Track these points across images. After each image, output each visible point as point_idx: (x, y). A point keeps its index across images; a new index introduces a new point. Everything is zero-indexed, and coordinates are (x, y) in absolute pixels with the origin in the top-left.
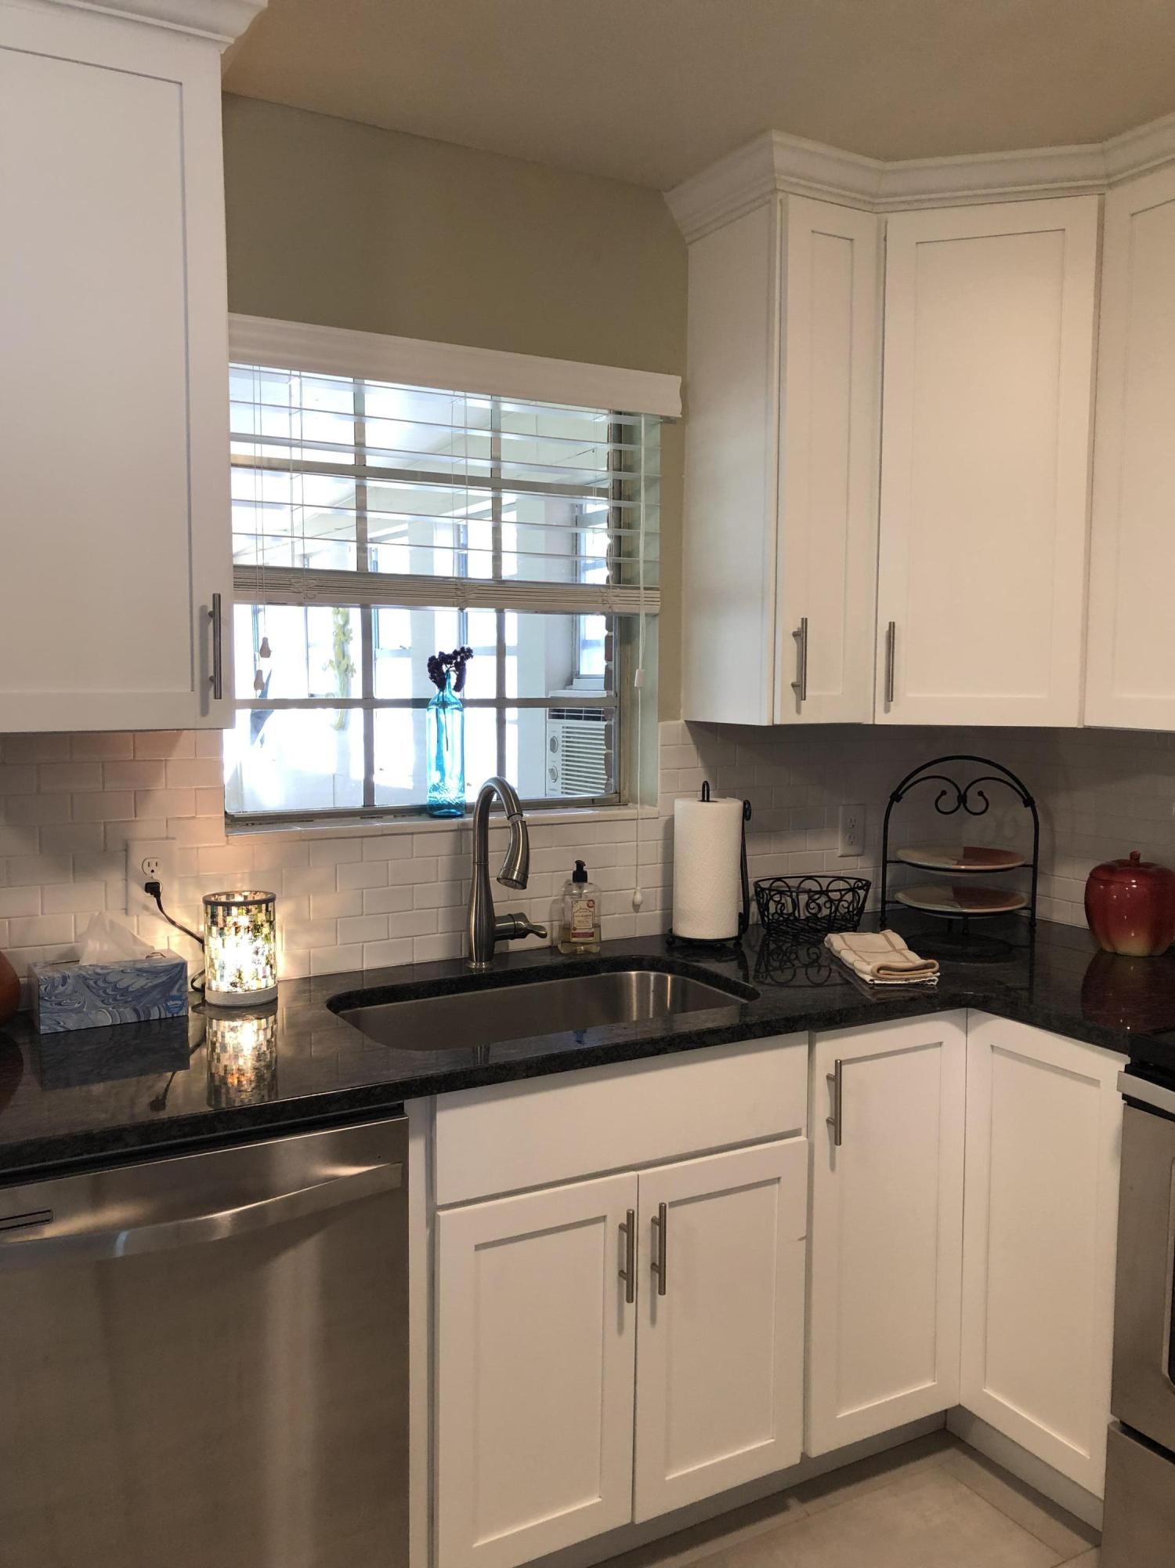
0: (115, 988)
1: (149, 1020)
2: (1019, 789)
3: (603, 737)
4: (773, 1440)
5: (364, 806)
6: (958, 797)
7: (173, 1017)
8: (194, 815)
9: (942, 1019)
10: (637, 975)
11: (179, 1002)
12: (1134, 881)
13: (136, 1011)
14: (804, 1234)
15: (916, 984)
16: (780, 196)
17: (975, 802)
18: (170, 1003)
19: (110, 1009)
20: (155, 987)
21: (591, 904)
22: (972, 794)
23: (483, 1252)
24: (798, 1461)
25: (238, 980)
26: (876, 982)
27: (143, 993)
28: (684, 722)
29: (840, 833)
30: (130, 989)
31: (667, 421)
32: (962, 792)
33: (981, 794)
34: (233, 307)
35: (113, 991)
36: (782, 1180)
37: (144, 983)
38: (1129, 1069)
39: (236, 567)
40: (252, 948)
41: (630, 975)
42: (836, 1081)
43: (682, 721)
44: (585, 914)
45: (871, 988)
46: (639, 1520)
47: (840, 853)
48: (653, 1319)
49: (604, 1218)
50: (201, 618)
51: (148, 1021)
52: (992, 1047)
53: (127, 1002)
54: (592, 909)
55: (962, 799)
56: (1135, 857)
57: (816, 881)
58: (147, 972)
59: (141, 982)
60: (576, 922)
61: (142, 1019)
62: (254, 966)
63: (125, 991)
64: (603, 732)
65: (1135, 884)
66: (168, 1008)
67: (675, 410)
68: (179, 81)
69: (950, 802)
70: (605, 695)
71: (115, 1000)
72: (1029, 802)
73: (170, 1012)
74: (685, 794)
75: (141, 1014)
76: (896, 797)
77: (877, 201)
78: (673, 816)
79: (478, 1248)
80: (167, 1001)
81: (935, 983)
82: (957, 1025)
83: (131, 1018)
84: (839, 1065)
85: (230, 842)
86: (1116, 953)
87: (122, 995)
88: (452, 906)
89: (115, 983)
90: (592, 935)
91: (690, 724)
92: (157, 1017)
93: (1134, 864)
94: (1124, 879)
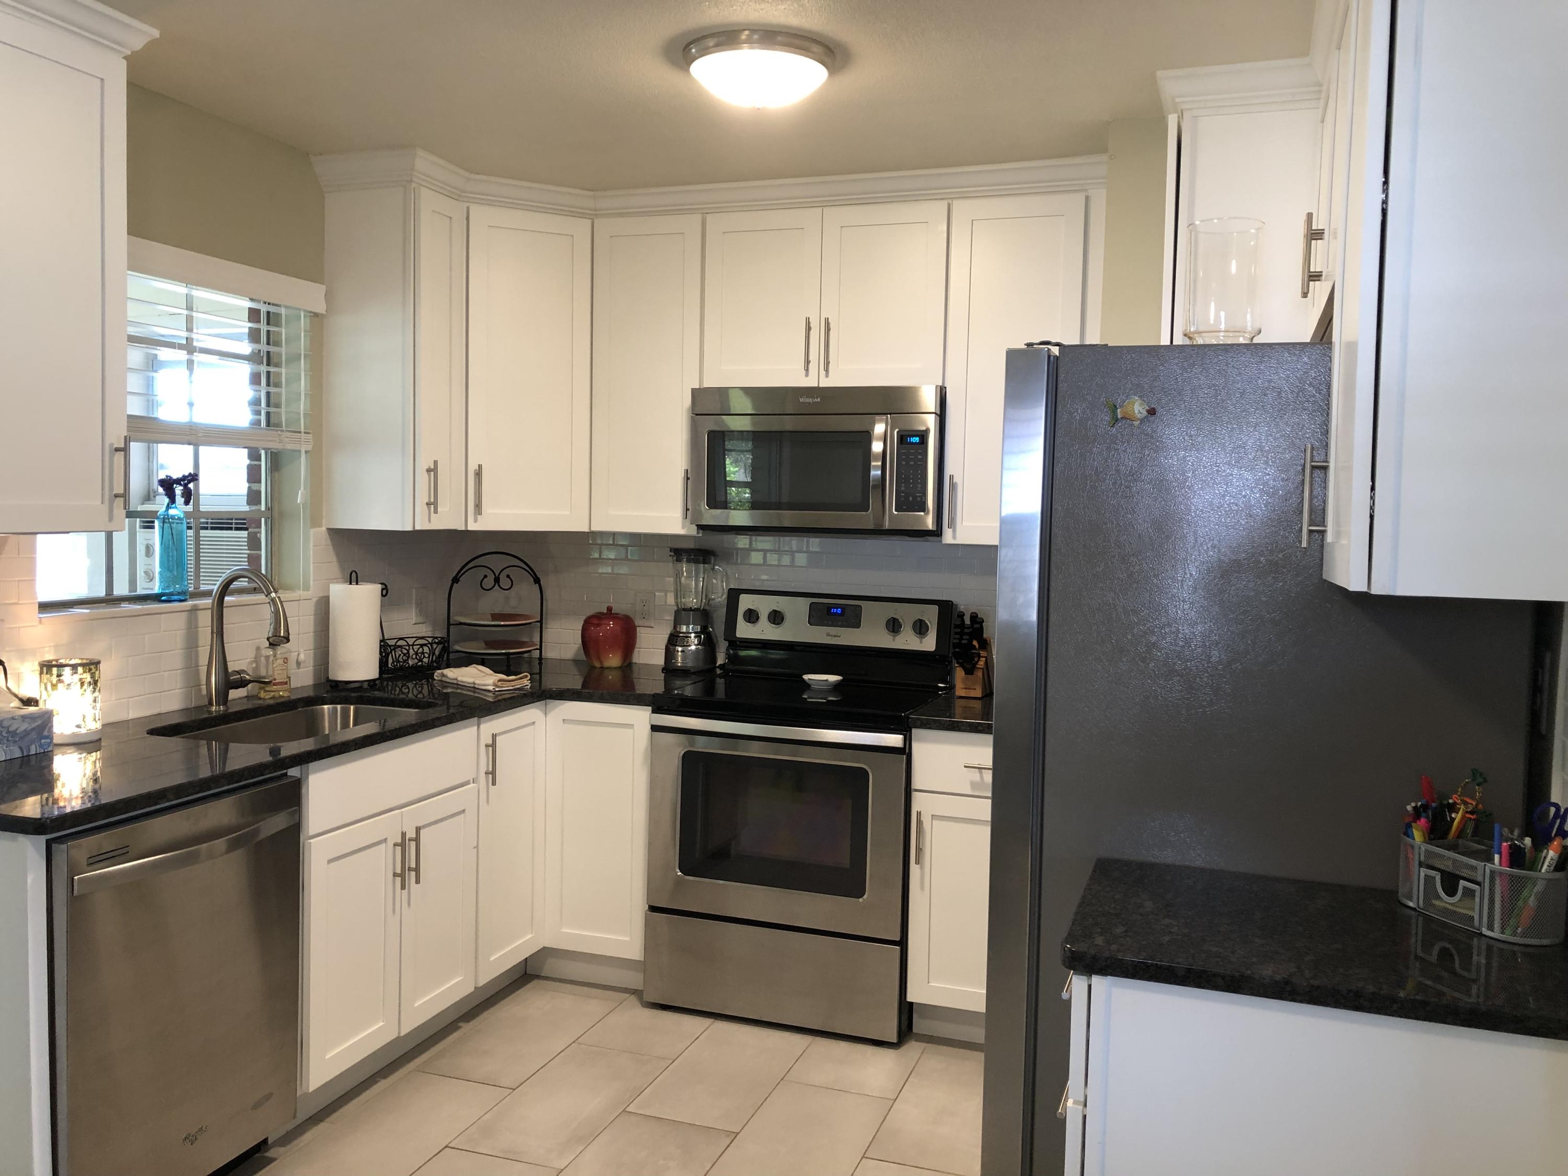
0: (8, 732)
1: (30, 755)
2: (530, 571)
3: (246, 544)
4: (461, 978)
5: (106, 595)
6: (495, 579)
7: (44, 752)
8: (17, 601)
9: (536, 707)
10: (329, 708)
11: (49, 741)
12: (611, 623)
13: (21, 748)
14: (475, 845)
15: (518, 688)
16: (414, 185)
17: (504, 582)
18: (43, 741)
19: (5, 748)
20: (33, 729)
21: (286, 661)
22: (503, 578)
23: (332, 864)
24: (473, 990)
25: (82, 723)
26: (497, 689)
27: (27, 733)
28: (325, 529)
29: (414, 608)
30: (18, 732)
31: (316, 315)
32: (497, 575)
33: (508, 576)
34: (128, 234)
35: (7, 733)
36: (466, 811)
37: (27, 726)
38: (653, 712)
39: (129, 416)
40: (92, 698)
41: (323, 708)
42: (493, 745)
43: (324, 529)
44: (281, 668)
45: (494, 694)
46: (402, 1034)
47: (414, 622)
48: (409, 904)
49: (386, 840)
50: (110, 452)
51: (28, 756)
52: (564, 720)
53: (15, 742)
54: (286, 665)
55: (497, 580)
56: (609, 609)
57: (406, 641)
58: (28, 718)
59: (24, 726)
60: (276, 674)
61: (25, 754)
62: (93, 711)
63: (14, 734)
64: (246, 540)
65: (611, 625)
66: (41, 746)
67: (321, 308)
68: (102, 77)
69: (489, 582)
70: (248, 510)
71: (8, 740)
72: (537, 581)
73: (43, 748)
74: (336, 580)
75: (24, 750)
76: (456, 580)
77: (463, 194)
78: (328, 597)
79: (330, 861)
80: (41, 739)
81: (529, 687)
82: (541, 710)
83: (18, 754)
84: (494, 737)
85: (43, 622)
86: (602, 668)
87: (13, 737)
88: (187, 668)
89: (8, 727)
90: (286, 683)
91: (331, 531)
92: (34, 753)
93: (610, 614)
94: (606, 622)
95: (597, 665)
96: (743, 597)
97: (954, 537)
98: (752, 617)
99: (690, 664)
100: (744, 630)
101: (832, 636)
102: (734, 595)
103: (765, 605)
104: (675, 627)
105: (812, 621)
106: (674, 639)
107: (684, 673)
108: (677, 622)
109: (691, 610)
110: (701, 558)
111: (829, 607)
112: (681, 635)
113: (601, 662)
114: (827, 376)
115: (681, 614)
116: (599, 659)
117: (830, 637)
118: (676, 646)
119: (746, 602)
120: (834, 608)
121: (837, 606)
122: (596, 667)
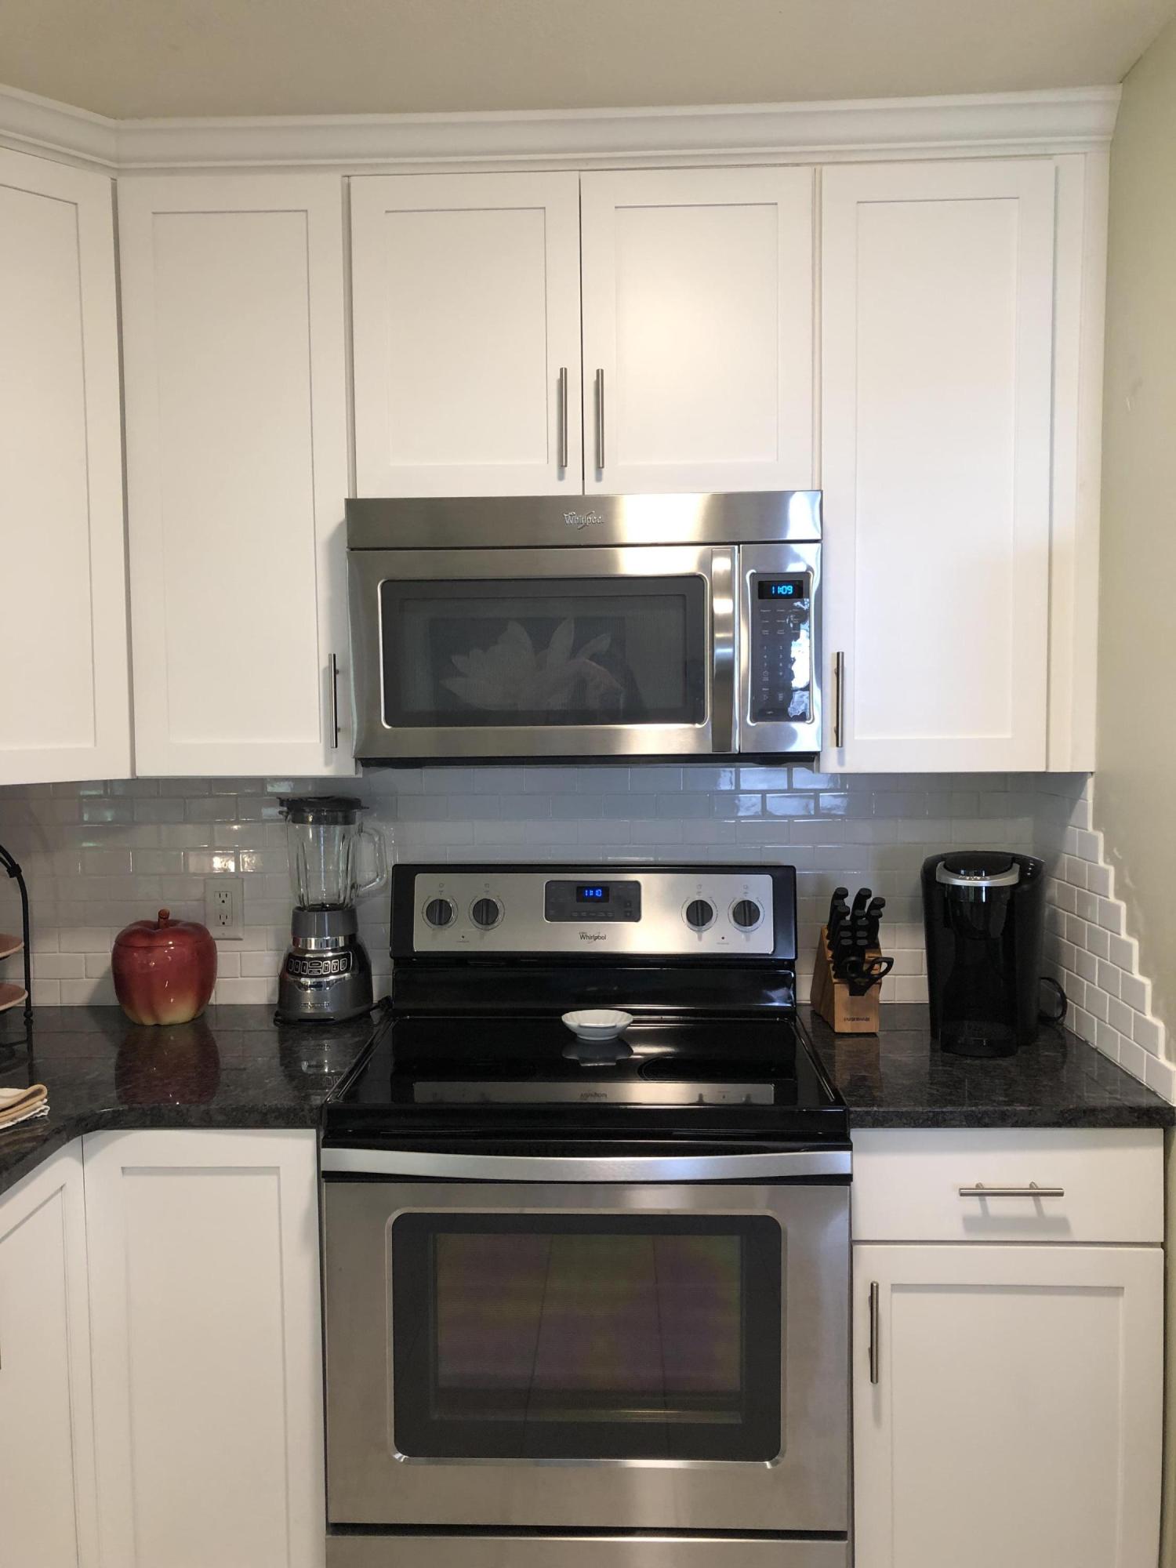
2: (3, 857)
12: (171, 943)
52: (123, 1168)
56: (163, 915)
65: (171, 946)
72: (14, 871)
81: (46, 1113)
86: (157, 1025)
93: (164, 925)
94: (162, 943)
95: (148, 1021)
96: (420, 879)
97: (841, 762)
98: (440, 912)
99: (328, 1008)
100: (426, 939)
101: (590, 938)
102: (404, 876)
103: (462, 892)
104: (295, 942)
105: (552, 912)
106: (294, 965)
107: (320, 1025)
108: (299, 930)
109: (321, 908)
110: (340, 814)
111: (581, 887)
112: (307, 956)
113: (155, 1016)
114: (599, 478)
115: (303, 916)
116: (152, 1010)
117: (586, 940)
118: (301, 976)
119: (425, 889)
120: (589, 888)
121: (594, 886)
122: (143, 1026)
